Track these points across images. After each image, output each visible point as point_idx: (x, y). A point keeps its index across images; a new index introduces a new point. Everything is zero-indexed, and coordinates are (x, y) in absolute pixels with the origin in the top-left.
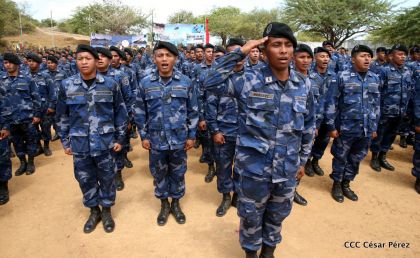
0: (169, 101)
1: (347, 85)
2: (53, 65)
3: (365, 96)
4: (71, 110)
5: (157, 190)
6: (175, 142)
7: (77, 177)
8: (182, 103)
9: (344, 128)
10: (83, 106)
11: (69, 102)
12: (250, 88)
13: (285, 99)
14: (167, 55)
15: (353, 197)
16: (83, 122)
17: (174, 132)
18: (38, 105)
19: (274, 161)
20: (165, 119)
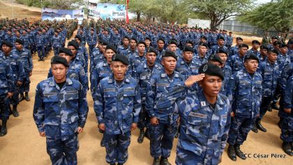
0: (122, 99)
1: (241, 82)
2: (20, 46)
3: (253, 90)
4: (46, 105)
5: (108, 157)
6: (125, 127)
7: (49, 152)
8: (130, 99)
9: (238, 111)
10: (56, 103)
11: (46, 100)
12: (190, 109)
13: (215, 118)
14: (122, 66)
15: (243, 157)
16: (56, 115)
17: (125, 121)
18: (11, 84)
19: (206, 160)
20: (118, 112)
